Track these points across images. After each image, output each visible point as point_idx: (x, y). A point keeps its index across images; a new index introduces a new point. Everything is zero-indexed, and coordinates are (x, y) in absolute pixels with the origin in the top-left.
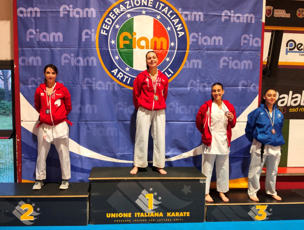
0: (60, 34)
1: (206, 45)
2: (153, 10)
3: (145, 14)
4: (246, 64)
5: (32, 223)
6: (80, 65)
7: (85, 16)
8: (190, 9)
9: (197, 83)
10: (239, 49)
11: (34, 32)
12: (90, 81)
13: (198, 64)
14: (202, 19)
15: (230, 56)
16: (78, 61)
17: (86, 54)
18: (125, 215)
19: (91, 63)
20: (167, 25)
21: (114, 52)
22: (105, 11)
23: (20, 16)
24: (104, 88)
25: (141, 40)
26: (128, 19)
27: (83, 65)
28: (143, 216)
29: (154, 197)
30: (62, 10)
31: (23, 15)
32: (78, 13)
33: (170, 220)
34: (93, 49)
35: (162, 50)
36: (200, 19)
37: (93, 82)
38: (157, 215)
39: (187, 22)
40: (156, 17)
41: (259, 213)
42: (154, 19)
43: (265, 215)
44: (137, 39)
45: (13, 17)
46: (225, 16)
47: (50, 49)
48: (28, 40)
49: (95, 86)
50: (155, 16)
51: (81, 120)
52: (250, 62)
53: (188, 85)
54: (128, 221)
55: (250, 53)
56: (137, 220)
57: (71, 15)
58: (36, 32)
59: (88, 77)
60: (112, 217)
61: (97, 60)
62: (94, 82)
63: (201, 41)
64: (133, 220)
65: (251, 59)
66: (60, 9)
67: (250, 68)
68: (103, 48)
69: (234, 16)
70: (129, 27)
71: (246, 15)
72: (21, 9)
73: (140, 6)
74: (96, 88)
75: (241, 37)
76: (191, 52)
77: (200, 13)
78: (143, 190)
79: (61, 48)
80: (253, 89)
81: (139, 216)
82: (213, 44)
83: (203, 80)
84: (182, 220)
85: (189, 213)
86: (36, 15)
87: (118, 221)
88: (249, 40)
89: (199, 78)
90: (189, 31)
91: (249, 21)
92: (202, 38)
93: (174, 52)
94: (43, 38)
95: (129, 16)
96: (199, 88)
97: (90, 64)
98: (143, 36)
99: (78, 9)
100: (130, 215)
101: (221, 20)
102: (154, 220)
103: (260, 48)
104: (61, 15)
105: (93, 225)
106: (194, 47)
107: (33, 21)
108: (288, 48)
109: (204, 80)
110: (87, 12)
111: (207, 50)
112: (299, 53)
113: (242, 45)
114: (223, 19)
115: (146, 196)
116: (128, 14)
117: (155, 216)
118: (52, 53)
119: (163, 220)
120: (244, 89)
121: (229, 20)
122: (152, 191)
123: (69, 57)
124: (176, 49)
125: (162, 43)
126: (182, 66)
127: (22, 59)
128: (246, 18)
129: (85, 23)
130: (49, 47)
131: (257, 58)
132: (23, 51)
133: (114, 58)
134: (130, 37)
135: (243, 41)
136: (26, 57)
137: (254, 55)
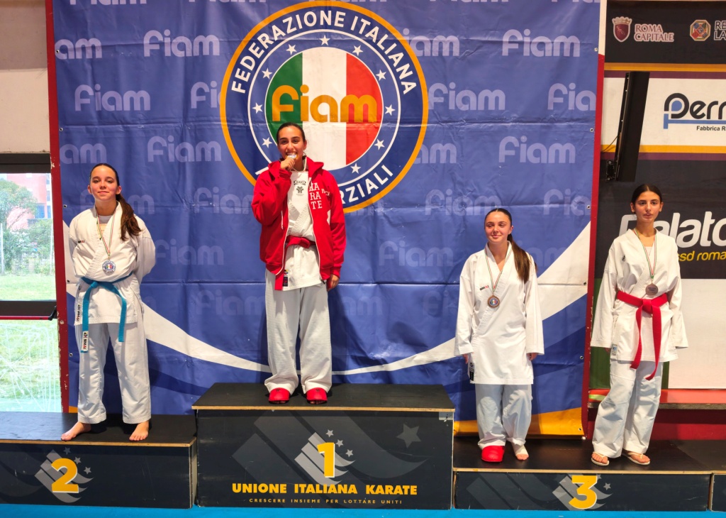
0: (144, 94)
1: (466, 111)
2: (345, 36)
3: (327, 43)
4: (560, 152)
5: (76, 499)
6: (186, 160)
7: (197, 53)
8: (430, 30)
9: (446, 196)
10: (545, 118)
11: (91, 92)
12: (209, 195)
13: (448, 153)
14: (456, 52)
15: (523, 135)
16: (183, 152)
17: (199, 136)
18: (274, 488)
19: (210, 156)
20: (377, 66)
21: (261, 129)
22: (240, 42)
23: (60, 58)
24: (238, 210)
25: (320, 102)
26: (291, 56)
27: (193, 161)
28: (313, 492)
29: (336, 451)
30: (148, 42)
31: (68, 56)
32: (182, 47)
33: (372, 502)
34: (215, 125)
35: (366, 124)
36: (451, 52)
37: (214, 196)
38: (343, 489)
39: (422, 59)
40: (351, 50)
41: (580, 492)
42: (347, 54)
43: (592, 499)
44: (310, 101)
45: (46, 59)
46: (510, 42)
47: (124, 127)
48: (78, 108)
49: (220, 206)
50: (351, 47)
51: (189, 280)
52: (569, 146)
53: (427, 202)
54: (279, 501)
55: (570, 126)
56: (299, 501)
57: (167, 53)
58: (95, 91)
59: (203, 186)
60: (244, 491)
61: (223, 147)
62: (216, 197)
63: (455, 102)
64: (290, 500)
65: (573, 141)
66: (143, 40)
67: (570, 162)
68: (235, 122)
69: (531, 43)
70: (293, 75)
71: (558, 40)
72: (63, 42)
73: (317, 26)
74: (220, 211)
75: (548, 91)
76: (432, 127)
77: (452, 38)
78: (312, 434)
79: (147, 125)
80: (579, 208)
81: (303, 491)
82: (481, 107)
83: (460, 190)
84: (398, 502)
85: (416, 487)
86: (94, 54)
87: (258, 500)
88: (566, 98)
89: (452, 185)
90: (426, 81)
91: (567, 54)
92: (456, 94)
93: (395, 128)
94: (110, 104)
95: (292, 49)
96: (451, 209)
97: (208, 158)
98: (323, 94)
99: (182, 39)
100: (283, 488)
101: (501, 52)
102: (336, 501)
103: (595, 115)
104: (147, 53)
105: (204, 507)
106: (439, 115)
107: (88, 67)
108: (670, 112)
109: (463, 190)
110: (201, 44)
111: (470, 121)
112: (696, 125)
113: (551, 107)
114: (505, 50)
115: (318, 447)
116: (290, 46)
117: (340, 492)
118: (129, 136)
119: (358, 501)
120: (557, 208)
121: (520, 52)
122: (331, 436)
123: (165, 144)
124: (399, 121)
125: (366, 107)
126: (413, 160)
127: (67, 149)
128: (559, 45)
129: (198, 68)
130: (122, 124)
131: (586, 137)
132: (67, 132)
133: (261, 142)
134: (295, 96)
135: (552, 100)
136: (74, 146)
137: (579, 132)
